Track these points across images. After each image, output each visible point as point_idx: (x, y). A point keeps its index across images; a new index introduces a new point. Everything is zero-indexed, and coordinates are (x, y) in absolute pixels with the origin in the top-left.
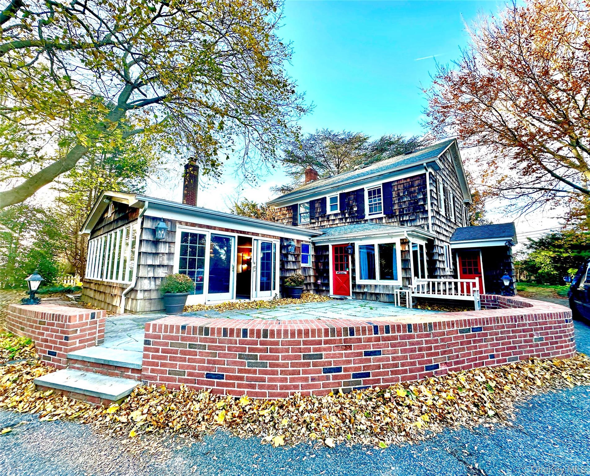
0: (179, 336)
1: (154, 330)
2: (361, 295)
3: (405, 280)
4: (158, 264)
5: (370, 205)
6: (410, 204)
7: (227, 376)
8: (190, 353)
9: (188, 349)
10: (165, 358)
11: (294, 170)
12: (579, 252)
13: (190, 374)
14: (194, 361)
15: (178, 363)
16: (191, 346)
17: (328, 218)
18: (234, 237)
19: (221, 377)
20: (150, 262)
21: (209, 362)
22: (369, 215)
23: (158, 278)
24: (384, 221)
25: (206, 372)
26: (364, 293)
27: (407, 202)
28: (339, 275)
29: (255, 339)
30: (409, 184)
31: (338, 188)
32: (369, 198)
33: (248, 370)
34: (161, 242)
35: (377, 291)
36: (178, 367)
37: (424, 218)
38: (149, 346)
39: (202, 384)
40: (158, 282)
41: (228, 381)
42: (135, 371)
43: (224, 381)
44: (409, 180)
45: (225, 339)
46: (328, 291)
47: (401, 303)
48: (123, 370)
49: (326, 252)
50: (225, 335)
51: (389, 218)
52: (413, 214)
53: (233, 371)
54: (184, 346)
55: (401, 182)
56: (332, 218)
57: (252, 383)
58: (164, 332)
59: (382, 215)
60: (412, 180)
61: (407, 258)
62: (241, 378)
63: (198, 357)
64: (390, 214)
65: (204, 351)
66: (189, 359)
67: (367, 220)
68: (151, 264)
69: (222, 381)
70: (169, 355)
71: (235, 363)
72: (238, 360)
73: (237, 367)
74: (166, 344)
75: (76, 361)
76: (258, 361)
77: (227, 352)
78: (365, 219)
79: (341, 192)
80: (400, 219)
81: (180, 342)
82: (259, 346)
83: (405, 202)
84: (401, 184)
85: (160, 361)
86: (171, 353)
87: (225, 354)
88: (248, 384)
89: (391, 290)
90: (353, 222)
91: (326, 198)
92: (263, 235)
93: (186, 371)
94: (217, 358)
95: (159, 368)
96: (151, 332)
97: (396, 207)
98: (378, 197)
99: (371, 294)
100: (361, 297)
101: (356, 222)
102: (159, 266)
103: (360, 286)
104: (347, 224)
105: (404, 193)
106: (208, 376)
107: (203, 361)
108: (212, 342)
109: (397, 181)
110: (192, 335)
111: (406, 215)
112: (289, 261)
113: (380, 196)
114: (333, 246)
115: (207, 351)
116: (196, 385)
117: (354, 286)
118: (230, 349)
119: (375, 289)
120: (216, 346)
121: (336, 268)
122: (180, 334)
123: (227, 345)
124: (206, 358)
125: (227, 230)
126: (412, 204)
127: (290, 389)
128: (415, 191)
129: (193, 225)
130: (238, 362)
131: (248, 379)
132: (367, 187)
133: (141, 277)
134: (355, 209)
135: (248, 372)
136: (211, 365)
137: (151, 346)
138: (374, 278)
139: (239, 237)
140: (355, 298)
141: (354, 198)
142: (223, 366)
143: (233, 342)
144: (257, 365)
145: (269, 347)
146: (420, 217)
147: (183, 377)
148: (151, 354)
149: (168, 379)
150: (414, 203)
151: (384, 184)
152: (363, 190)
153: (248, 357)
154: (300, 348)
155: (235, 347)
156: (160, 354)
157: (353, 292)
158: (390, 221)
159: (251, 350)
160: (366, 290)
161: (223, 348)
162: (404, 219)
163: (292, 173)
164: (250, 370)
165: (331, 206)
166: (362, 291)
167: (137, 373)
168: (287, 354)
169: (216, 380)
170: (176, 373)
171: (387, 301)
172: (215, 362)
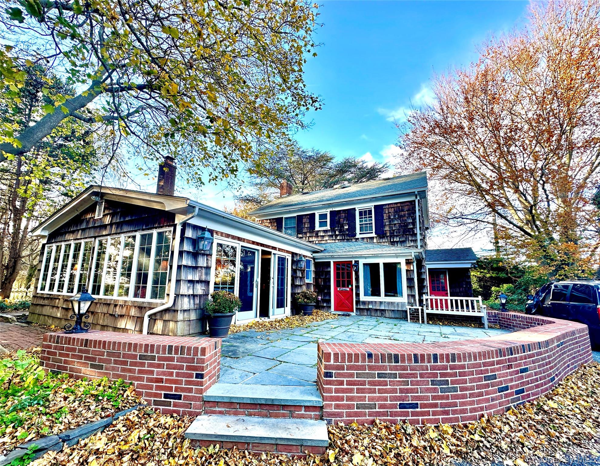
0: (365, 365)
1: (336, 359)
2: (365, 311)
3: (410, 297)
4: (198, 279)
5: (360, 225)
6: (400, 226)
7: (421, 404)
8: (379, 383)
9: (377, 379)
10: (351, 391)
11: (258, 180)
12: (497, 274)
13: (381, 407)
14: (386, 391)
15: (367, 395)
16: (380, 375)
17: (317, 234)
18: (258, 250)
19: (415, 406)
20: (190, 277)
21: (401, 391)
22: (360, 234)
23: (197, 295)
24: (375, 240)
25: (398, 403)
26: (368, 310)
27: (397, 225)
28: (341, 292)
29: (445, 363)
30: (398, 209)
31: (330, 206)
32: (360, 218)
33: (441, 396)
34: (200, 254)
35: (383, 308)
36: (367, 399)
37: (413, 240)
38: (331, 379)
39: (396, 416)
40: (197, 301)
41: (423, 410)
42: (311, 409)
43: (419, 410)
44: (399, 205)
45: (417, 366)
46: (330, 307)
47: (410, 319)
48: (292, 409)
49: (327, 268)
50: (416, 361)
51: (381, 238)
52: (403, 236)
53: (427, 398)
54: (373, 376)
55: (392, 206)
56: (322, 234)
57: (446, 409)
58: (348, 362)
59: (373, 235)
60: (402, 205)
61: (412, 277)
62: (436, 405)
63: (389, 387)
64: (381, 234)
65: (395, 379)
66: (379, 389)
67: (358, 239)
68: (191, 279)
69: (417, 410)
70: (355, 387)
71: (428, 390)
72: (430, 386)
73: (430, 394)
74: (352, 375)
75: (216, 403)
76: (450, 386)
77: (419, 379)
78: (356, 237)
79: (331, 210)
80: (390, 240)
81: (367, 371)
82: (449, 371)
83: (395, 224)
84: (391, 208)
85: (345, 395)
86: (358, 385)
87: (418, 381)
88: (442, 411)
89: (396, 306)
90: (344, 240)
91: (314, 214)
92: (280, 250)
93: (377, 403)
94: (410, 387)
95: (345, 402)
96: (332, 362)
97: (387, 228)
98: (369, 217)
99: (376, 310)
100: (366, 314)
101: (347, 239)
102: (198, 282)
103: (364, 303)
104: (337, 241)
105: (394, 216)
106: (402, 406)
107: (395, 391)
108: (404, 370)
109: (388, 204)
110: (381, 364)
111: (397, 236)
112: (298, 277)
113: (371, 217)
114: (334, 262)
115: (398, 379)
116: (389, 418)
117: (358, 302)
118: (422, 376)
119: (380, 306)
120: (407, 374)
121: (337, 284)
122: (367, 364)
123: (418, 372)
124: (398, 387)
125: (253, 243)
126: (402, 226)
127: (478, 411)
128: (405, 215)
129: (228, 236)
130: (431, 388)
131: (442, 405)
132: (358, 207)
133: (182, 295)
134: (346, 227)
135: (442, 398)
136: (404, 395)
137: (334, 379)
138: (379, 295)
139: (262, 250)
140: (359, 314)
141: (345, 217)
142: (416, 394)
143: (425, 368)
144: (449, 390)
145: (458, 371)
146: (410, 239)
147: (375, 410)
148: (334, 387)
149: (356, 414)
150: (404, 226)
151: (376, 207)
152: (354, 209)
153: (441, 383)
154: (481, 370)
155: (426, 373)
156: (345, 386)
157: (357, 309)
158: (381, 241)
159: (442, 375)
160: (370, 307)
161: (414, 375)
162: (395, 240)
163: (257, 184)
164: (443, 395)
165: (320, 222)
166: (366, 307)
167: (314, 411)
168: (472, 377)
169: (410, 410)
170: (365, 407)
171: (393, 316)
172: (408, 391)
